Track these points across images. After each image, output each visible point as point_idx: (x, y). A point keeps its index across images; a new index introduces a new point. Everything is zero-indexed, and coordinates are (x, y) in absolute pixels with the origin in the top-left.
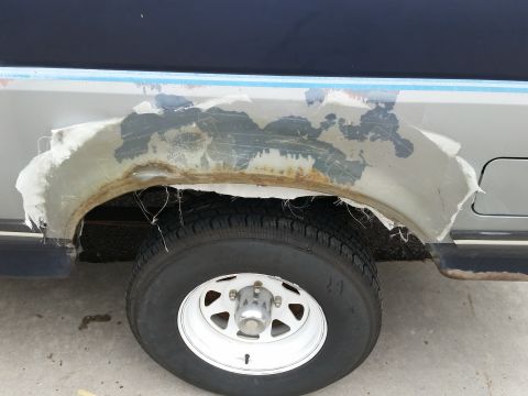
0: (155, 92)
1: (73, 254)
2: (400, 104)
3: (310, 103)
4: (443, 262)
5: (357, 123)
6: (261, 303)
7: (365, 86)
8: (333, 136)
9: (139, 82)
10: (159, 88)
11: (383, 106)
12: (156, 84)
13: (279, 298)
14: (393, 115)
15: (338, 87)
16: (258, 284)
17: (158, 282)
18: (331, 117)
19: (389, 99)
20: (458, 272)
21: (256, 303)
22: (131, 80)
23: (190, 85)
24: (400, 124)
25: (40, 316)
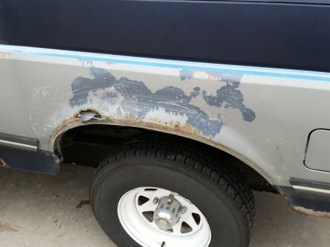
0: (89, 65)
1: (58, 161)
2: (244, 84)
3: (183, 78)
4: (291, 200)
5: (215, 94)
6: (171, 209)
7: (219, 70)
8: (199, 102)
9: (80, 59)
10: (92, 63)
11: (232, 84)
12: (90, 60)
13: (185, 208)
14: (239, 91)
15: (201, 69)
16: (171, 196)
17: (103, 185)
18: (197, 89)
19: (237, 80)
20: (302, 209)
21: (168, 208)
22: (76, 57)
23: (110, 62)
24: (244, 97)
25: (57, 196)
